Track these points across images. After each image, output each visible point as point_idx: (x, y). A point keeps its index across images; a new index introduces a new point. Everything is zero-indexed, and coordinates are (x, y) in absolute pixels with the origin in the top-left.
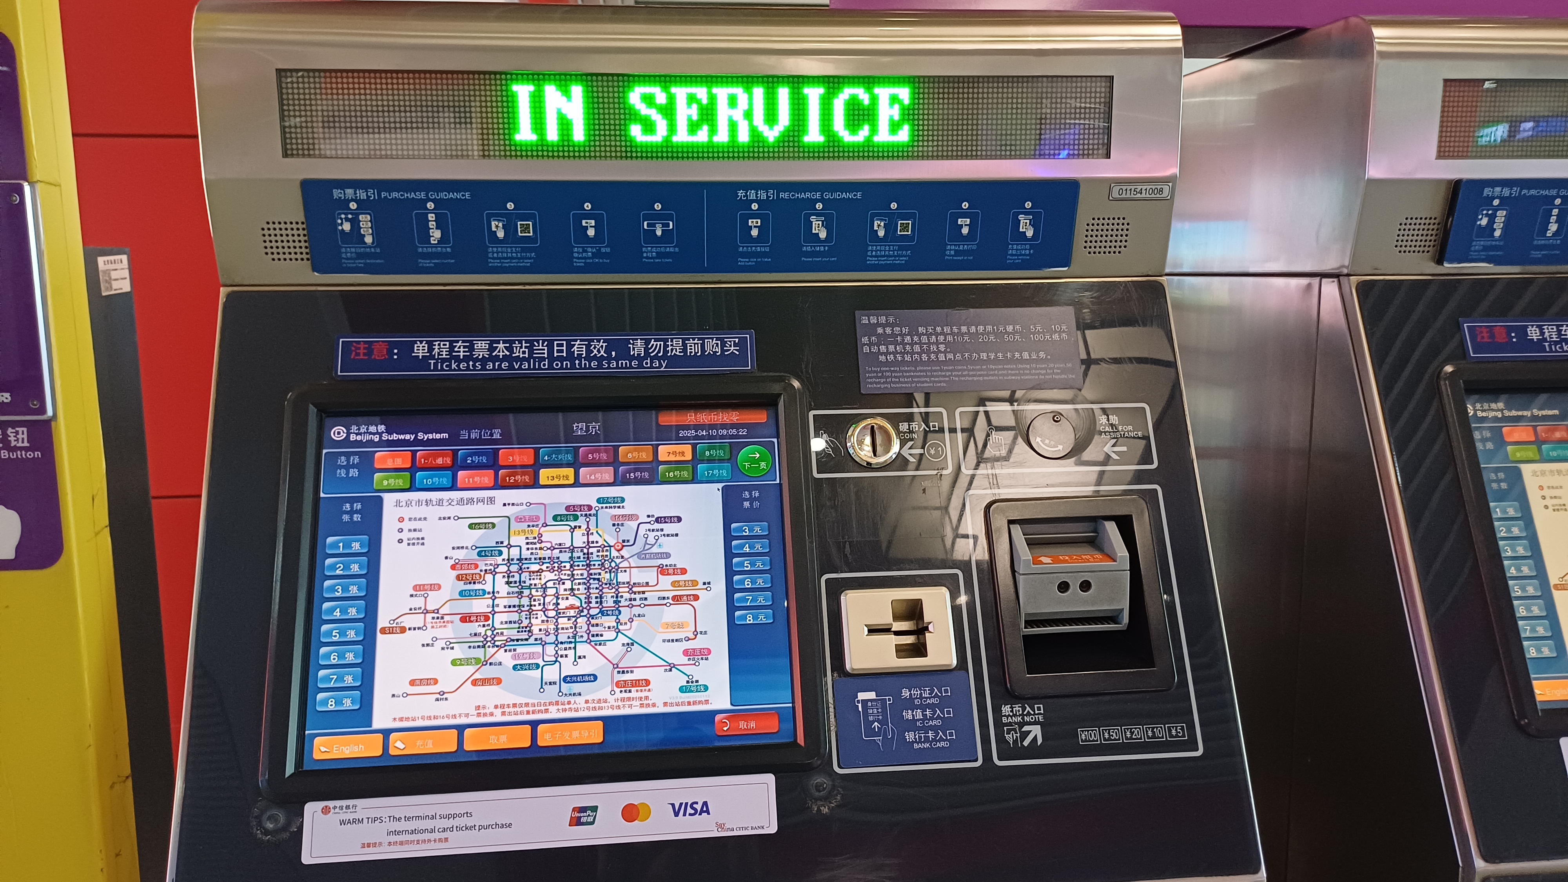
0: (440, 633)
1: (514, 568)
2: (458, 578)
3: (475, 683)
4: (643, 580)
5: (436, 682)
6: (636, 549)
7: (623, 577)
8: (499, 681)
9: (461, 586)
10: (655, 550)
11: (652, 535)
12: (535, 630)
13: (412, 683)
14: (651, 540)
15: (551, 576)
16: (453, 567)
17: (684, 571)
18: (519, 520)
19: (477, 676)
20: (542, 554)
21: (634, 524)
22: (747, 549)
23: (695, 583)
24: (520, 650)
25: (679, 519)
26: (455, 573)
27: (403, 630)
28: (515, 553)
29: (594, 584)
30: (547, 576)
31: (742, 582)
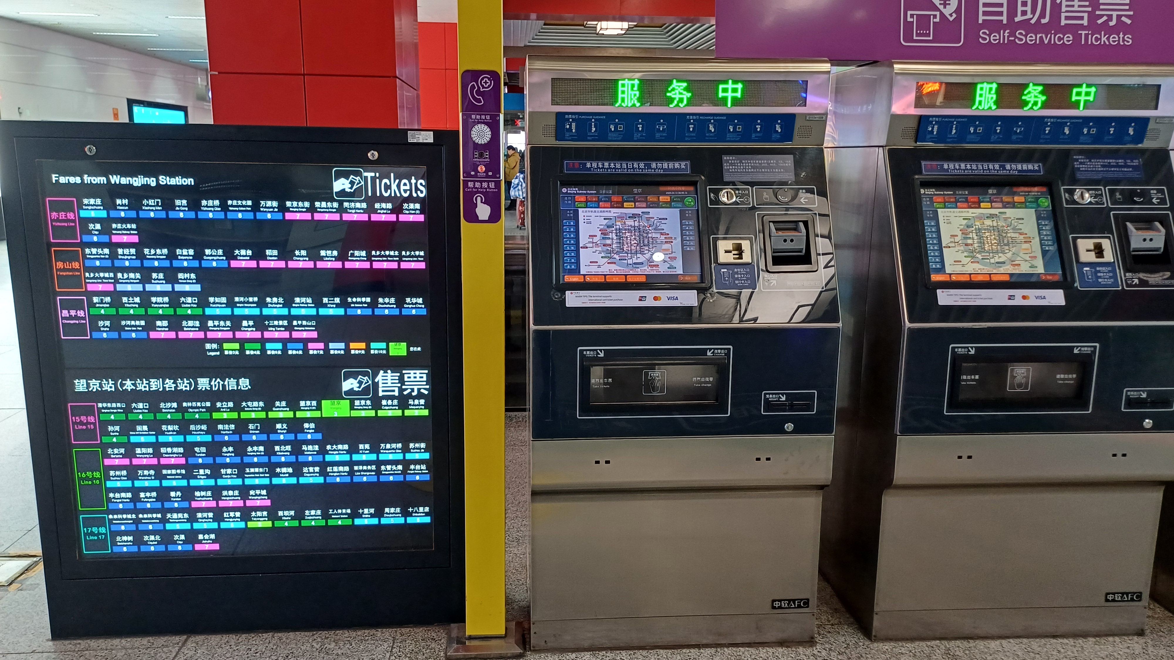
0: (597, 249)
1: (618, 231)
2: (601, 233)
3: (608, 263)
4: (656, 237)
5: (597, 262)
6: (654, 227)
7: (650, 235)
8: (615, 263)
9: (603, 236)
10: (659, 228)
11: (658, 223)
12: (625, 249)
13: (591, 262)
14: (658, 225)
15: (629, 234)
16: (600, 230)
17: (668, 234)
18: (618, 217)
19: (609, 261)
20: (626, 228)
21: (653, 220)
22: (687, 228)
23: (672, 238)
24: (621, 255)
25: (667, 219)
26: (600, 232)
27: (587, 248)
28: (618, 227)
29: (642, 237)
30: (628, 234)
31: (686, 238)
